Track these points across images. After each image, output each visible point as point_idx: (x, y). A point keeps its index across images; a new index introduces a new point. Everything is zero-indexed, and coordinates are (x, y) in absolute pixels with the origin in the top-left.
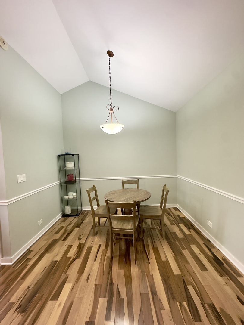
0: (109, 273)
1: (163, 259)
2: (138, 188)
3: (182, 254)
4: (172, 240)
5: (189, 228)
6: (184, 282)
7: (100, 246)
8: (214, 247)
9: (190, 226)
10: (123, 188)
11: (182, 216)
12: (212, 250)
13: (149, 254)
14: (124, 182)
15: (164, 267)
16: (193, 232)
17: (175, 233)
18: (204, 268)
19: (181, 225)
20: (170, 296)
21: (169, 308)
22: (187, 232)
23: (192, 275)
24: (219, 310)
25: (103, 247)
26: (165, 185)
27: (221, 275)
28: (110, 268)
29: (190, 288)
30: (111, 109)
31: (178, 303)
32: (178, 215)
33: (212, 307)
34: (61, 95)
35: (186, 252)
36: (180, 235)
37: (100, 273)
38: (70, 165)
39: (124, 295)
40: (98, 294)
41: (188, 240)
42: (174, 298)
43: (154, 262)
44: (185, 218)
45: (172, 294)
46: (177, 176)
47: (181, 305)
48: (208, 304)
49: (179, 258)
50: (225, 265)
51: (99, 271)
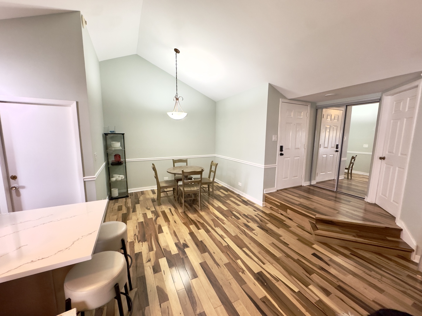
0: (188, 217)
1: (217, 206)
2: (187, 165)
3: (226, 203)
4: (218, 198)
5: (227, 191)
6: (231, 211)
7: (170, 209)
8: (242, 197)
9: (227, 190)
10: (174, 166)
11: (220, 186)
12: (241, 198)
13: (207, 206)
14: (174, 162)
15: (219, 209)
16: (229, 193)
17: (219, 195)
18: (238, 205)
19: (221, 190)
20: (226, 217)
21: (226, 219)
22: (226, 193)
23: (234, 208)
24: (247, 215)
25: (173, 209)
26: (213, 161)
27: (247, 205)
28: (186, 216)
29: (234, 212)
30: (177, 99)
31: (230, 217)
32: (217, 186)
33: (244, 215)
34: (100, 62)
35: (228, 201)
36: (222, 195)
37: (181, 218)
38: (117, 145)
39: (202, 221)
40: (187, 225)
41: (228, 197)
42: (228, 217)
43: (212, 209)
44: (222, 186)
45: (226, 216)
46: (216, 155)
47: (231, 218)
48: (243, 215)
49: (225, 204)
50: (248, 202)
51: (180, 218)
